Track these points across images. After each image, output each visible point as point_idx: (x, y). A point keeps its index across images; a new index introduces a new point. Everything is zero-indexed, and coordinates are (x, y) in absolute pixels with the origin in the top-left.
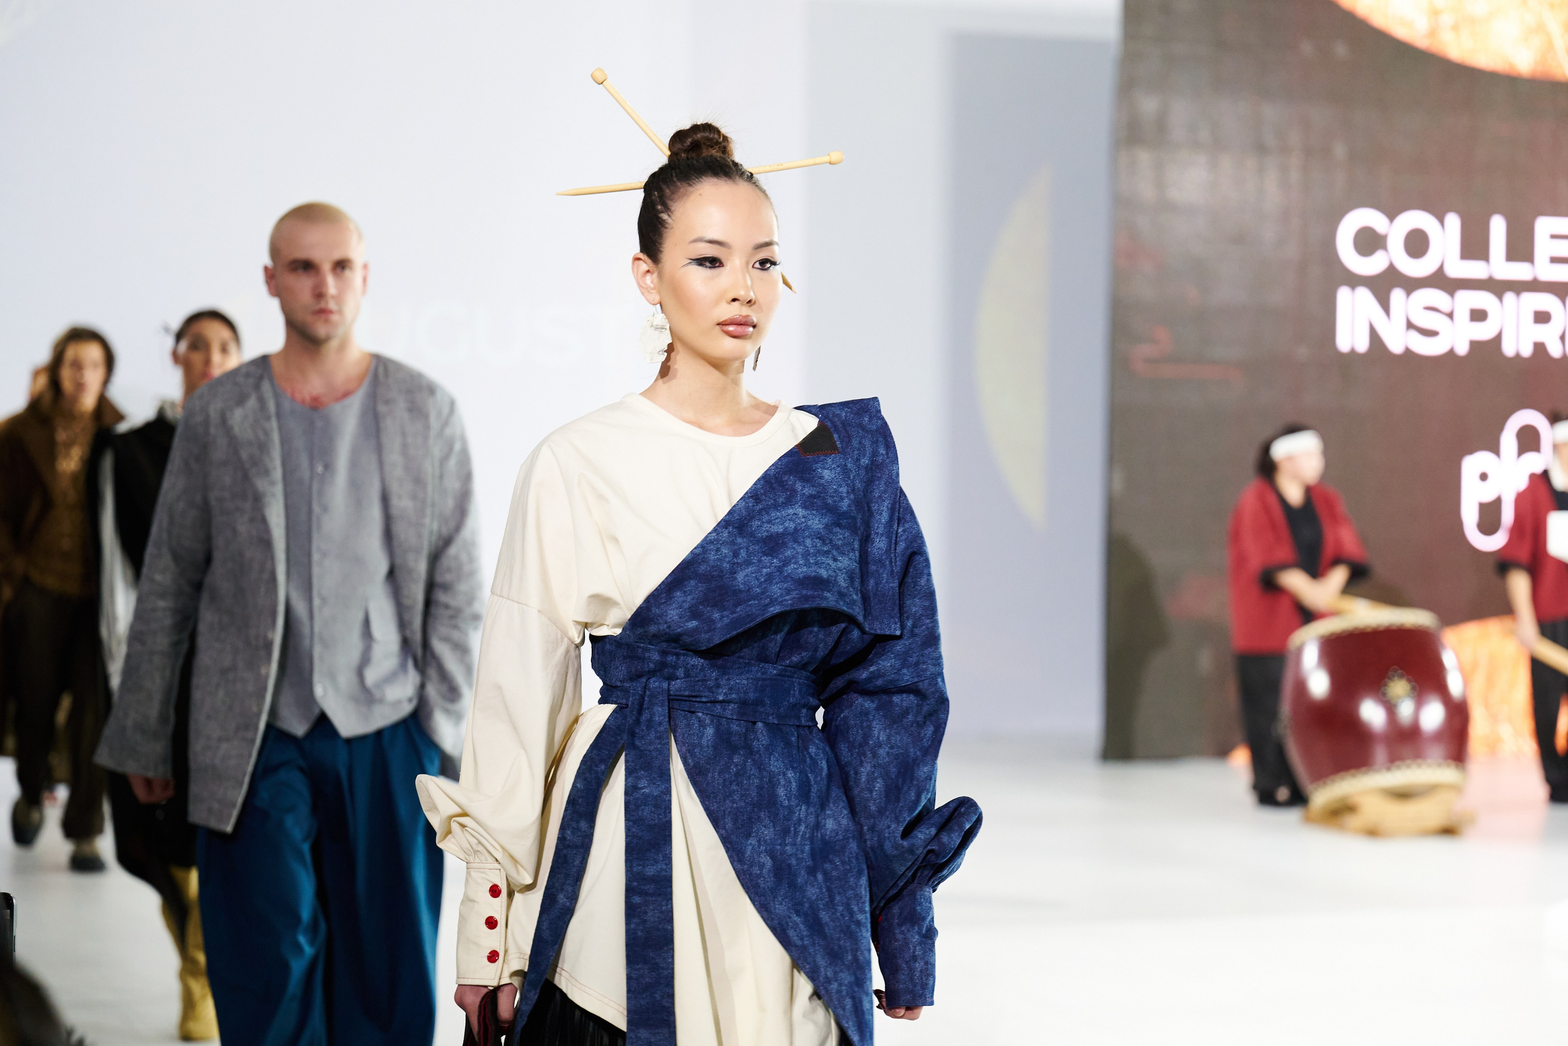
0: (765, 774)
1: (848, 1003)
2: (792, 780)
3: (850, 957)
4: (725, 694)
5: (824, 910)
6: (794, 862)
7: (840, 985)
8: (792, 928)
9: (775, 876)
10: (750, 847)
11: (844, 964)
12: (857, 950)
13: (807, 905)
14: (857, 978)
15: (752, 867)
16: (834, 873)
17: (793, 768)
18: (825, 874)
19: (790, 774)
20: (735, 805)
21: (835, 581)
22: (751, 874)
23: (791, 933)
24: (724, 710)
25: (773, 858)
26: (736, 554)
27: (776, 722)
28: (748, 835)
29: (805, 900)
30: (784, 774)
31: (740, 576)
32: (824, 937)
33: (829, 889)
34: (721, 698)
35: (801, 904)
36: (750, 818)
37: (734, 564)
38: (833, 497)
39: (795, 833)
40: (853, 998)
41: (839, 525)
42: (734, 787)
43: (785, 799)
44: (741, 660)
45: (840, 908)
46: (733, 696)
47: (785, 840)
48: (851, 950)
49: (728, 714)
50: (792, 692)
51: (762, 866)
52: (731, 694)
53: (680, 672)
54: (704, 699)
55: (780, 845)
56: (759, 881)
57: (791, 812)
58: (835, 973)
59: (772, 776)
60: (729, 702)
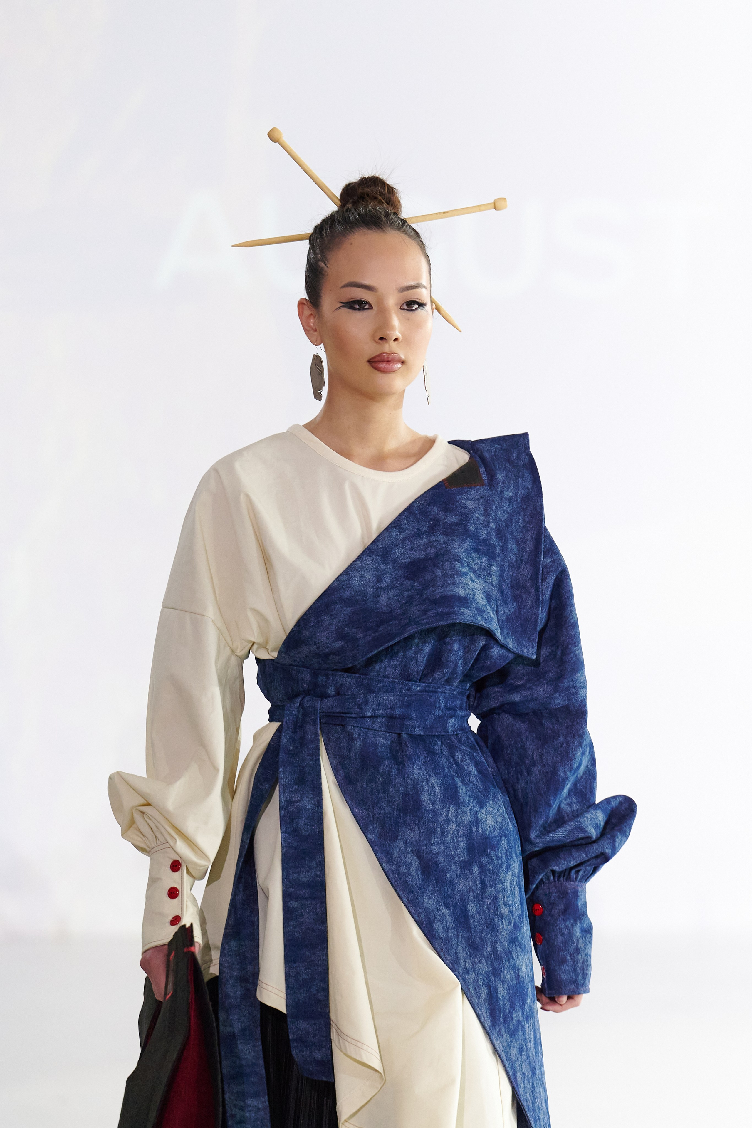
0: (409, 781)
1: (484, 991)
2: (436, 785)
3: (489, 949)
4: (373, 710)
5: (473, 902)
6: (442, 859)
7: (477, 975)
8: (439, 920)
9: (423, 873)
10: (398, 849)
11: (483, 956)
12: (496, 942)
13: (458, 897)
14: (494, 968)
15: (400, 867)
16: (490, 867)
17: (436, 774)
18: (482, 866)
19: (433, 780)
20: (383, 811)
21: (473, 598)
22: (399, 874)
23: (438, 926)
24: (373, 723)
25: (419, 857)
26: (379, 579)
27: (422, 733)
28: (396, 838)
29: (455, 893)
30: (427, 781)
31: (383, 599)
32: (468, 929)
33: (483, 882)
34: (369, 714)
35: (451, 896)
36: (397, 823)
37: (377, 588)
38: (474, 524)
39: (443, 833)
40: (489, 987)
41: (478, 551)
42: (381, 795)
43: (429, 803)
44: (385, 679)
45: (489, 901)
46: (381, 711)
47: (430, 840)
48: (491, 942)
49: (376, 726)
50: (437, 705)
51: (409, 866)
52: (378, 710)
53: (331, 691)
54: (353, 715)
55: (426, 845)
56: (407, 879)
57: (436, 813)
58: (474, 964)
59: (416, 782)
60: (377, 717)
